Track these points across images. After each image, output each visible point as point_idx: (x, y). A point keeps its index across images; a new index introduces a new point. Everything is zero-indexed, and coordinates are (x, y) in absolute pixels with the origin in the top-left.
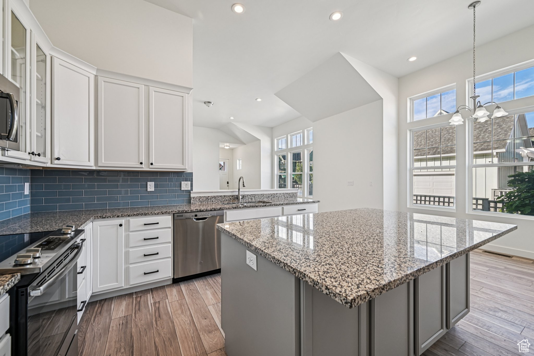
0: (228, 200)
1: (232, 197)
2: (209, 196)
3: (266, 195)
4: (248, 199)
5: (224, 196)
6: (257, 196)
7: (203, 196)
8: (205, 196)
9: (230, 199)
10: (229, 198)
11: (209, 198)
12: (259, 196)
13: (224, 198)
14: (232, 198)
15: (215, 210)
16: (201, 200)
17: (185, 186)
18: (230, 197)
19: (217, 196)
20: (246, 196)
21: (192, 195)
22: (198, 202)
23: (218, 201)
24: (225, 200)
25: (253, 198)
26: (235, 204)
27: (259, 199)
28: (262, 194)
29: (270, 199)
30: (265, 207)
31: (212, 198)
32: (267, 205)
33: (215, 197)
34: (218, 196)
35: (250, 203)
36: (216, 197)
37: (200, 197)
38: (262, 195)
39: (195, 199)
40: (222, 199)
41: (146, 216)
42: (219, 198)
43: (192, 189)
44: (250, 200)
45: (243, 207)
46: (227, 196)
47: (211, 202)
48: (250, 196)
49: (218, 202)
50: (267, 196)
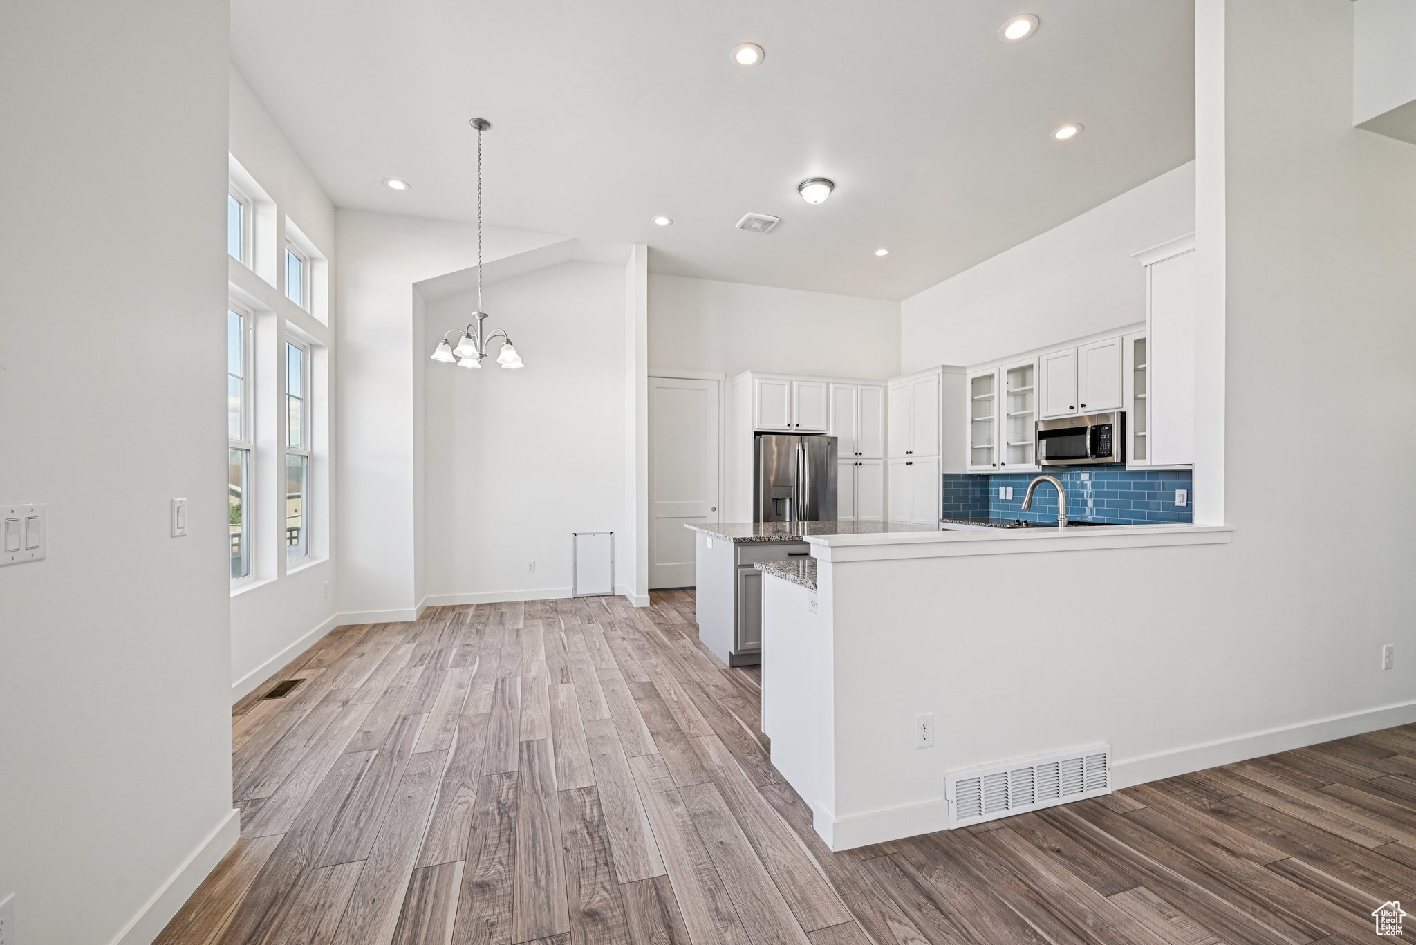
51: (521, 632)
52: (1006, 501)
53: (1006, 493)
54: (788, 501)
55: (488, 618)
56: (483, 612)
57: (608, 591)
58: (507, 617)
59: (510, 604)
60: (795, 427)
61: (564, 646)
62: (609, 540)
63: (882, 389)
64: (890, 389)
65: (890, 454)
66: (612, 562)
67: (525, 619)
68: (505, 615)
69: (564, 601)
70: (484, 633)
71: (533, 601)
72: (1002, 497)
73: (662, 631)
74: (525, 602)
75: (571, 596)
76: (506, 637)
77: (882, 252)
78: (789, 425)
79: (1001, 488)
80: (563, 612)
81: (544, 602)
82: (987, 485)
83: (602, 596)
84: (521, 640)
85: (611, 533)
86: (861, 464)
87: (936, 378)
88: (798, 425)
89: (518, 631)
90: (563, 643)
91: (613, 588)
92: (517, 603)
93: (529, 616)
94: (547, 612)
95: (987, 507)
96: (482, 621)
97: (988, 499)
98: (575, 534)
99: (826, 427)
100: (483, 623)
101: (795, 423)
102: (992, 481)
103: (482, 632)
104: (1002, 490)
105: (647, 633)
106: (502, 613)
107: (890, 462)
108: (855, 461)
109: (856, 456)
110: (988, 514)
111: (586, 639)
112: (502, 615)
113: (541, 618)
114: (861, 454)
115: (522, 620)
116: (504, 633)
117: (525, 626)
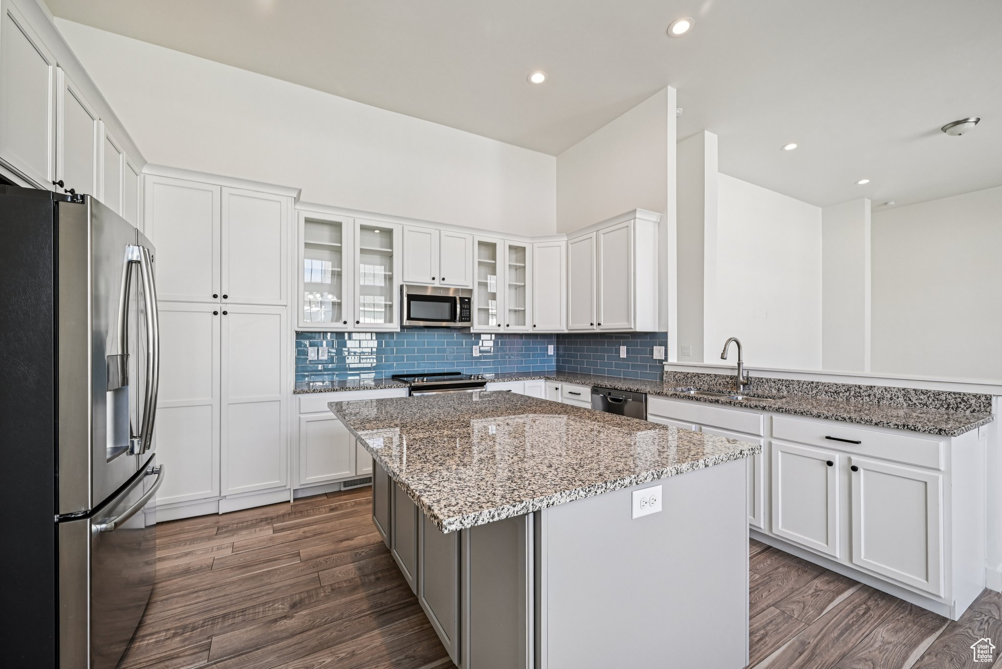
0: (722, 384)
1: (731, 379)
2: (689, 372)
3: (829, 385)
4: (768, 389)
5: (716, 376)
6: (795, 386)
7: (680, 371)
8: (683, 371)
9: (727, 382)
10: (724, 380)
11: (689, 376)
12: (801, 385)
13: (715, 380)
14: (731, 381)
15: (631, 391)
16: (676, 377)
17: (658, 353)
18: (728, 380)
19: (701, 374)
20: (764, 381)
21: (666, 369)
22: (673, 380)
23: (703, 383)
24: (716, 384)
25: (784, 388)
26: (723, 393)
27: (800, 393)
28: (812, 383)
29: (841, 400)
30: (717, 405)
31: (694, 376)
32: (720, 402)
33: (698, 375)
34: (704, 374)
35: (758, 397)
36: (700, 376)
37: (676, 372)
38: (814, 385)
39: (669, 375)
40: (711, 381)
41: (583, 386)
42: (705, 378)
43: (666, 359)
44: (774, 392)
45: (671, 395)
46: (720, 375)
47: (692, 383)
48: (775, 382)
49: (703, 385)
50: (831, 390)
64: (147, 179)
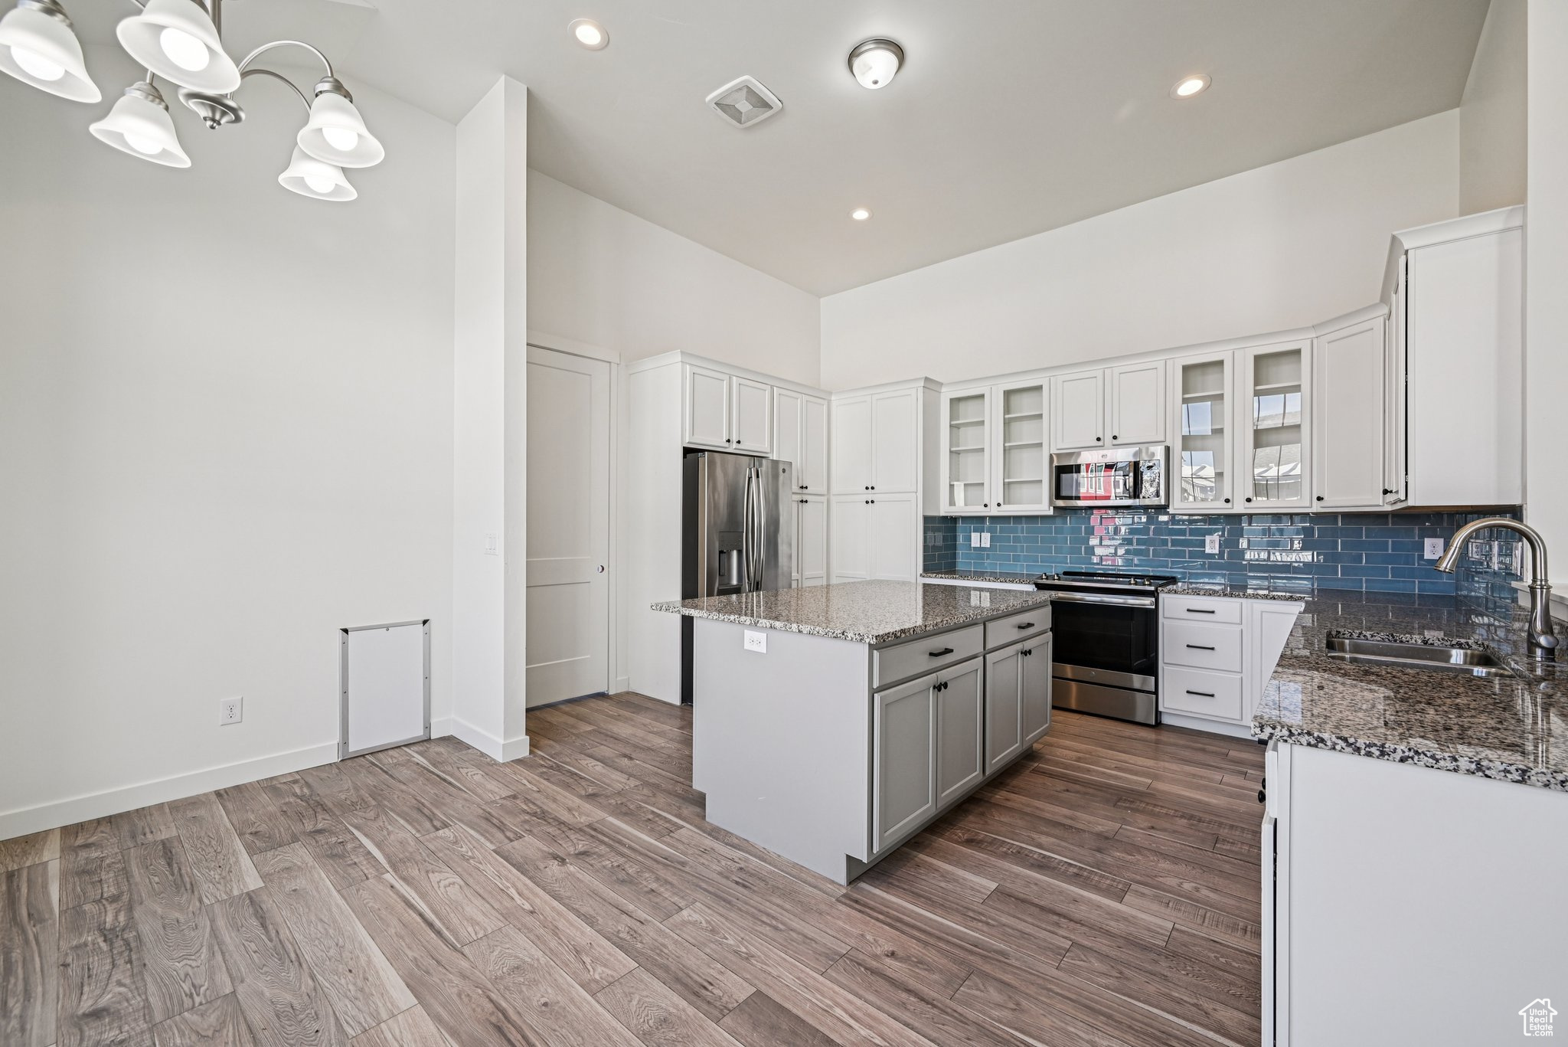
51: (268, 904)
52: (981, 549)
53: (981, 540)
54: (735, 554)
55: (126, 873)
56: (95, 854)
57: (418, 732)
58: (188, 856)
59: (176, 807)
60: (735, 445)
61: (431, 925)
62: (421, 635)
63: (826, 402)
64: (834, 404)
65: (834, 489)
66: (427, 678)
67: (251, 851)
68: (177, 849)
69: (324, 775)
70: (138, 937)
71: (238, 788)
72: (975, 543)
73: (613, 814)
74: (218, 794)
75: (334, 758)
76: (228, 937)
77: (861, 215)
78: (729, 441)
79: (973, 534)
80: (348, 807)
81: (271, 786)
82: (954, 530)
83: (405, 746)
84: (284, 933)
85: (425, 622)
86: (806, 502)
87: (915, 394)
88: (739, 442)
89: (251, 898)
90: (421, 915)
91: (427, 727)
92: (193, 802)
93: (261, 842)
94: (300, 816)
95: (954, 556)
96: (110, 890)
97: (954, 547)
98: (346, 631)
99: (769, 449)
100: (114, 899)
101: (734, 439)
102: (960, 524)
103: (130, 935)
104: (975, 536)
105: (590, 826)
106: (163, 842)
107: (833, 499)
108: (799, 498)
109: (800, 491)
110: (954, 564)
111: (471, 881)
112: (167, 850)
113: (295, 839)
114: (806, 488)
115: (245, 860)
116: (213, 921)
117: (264, 877)
